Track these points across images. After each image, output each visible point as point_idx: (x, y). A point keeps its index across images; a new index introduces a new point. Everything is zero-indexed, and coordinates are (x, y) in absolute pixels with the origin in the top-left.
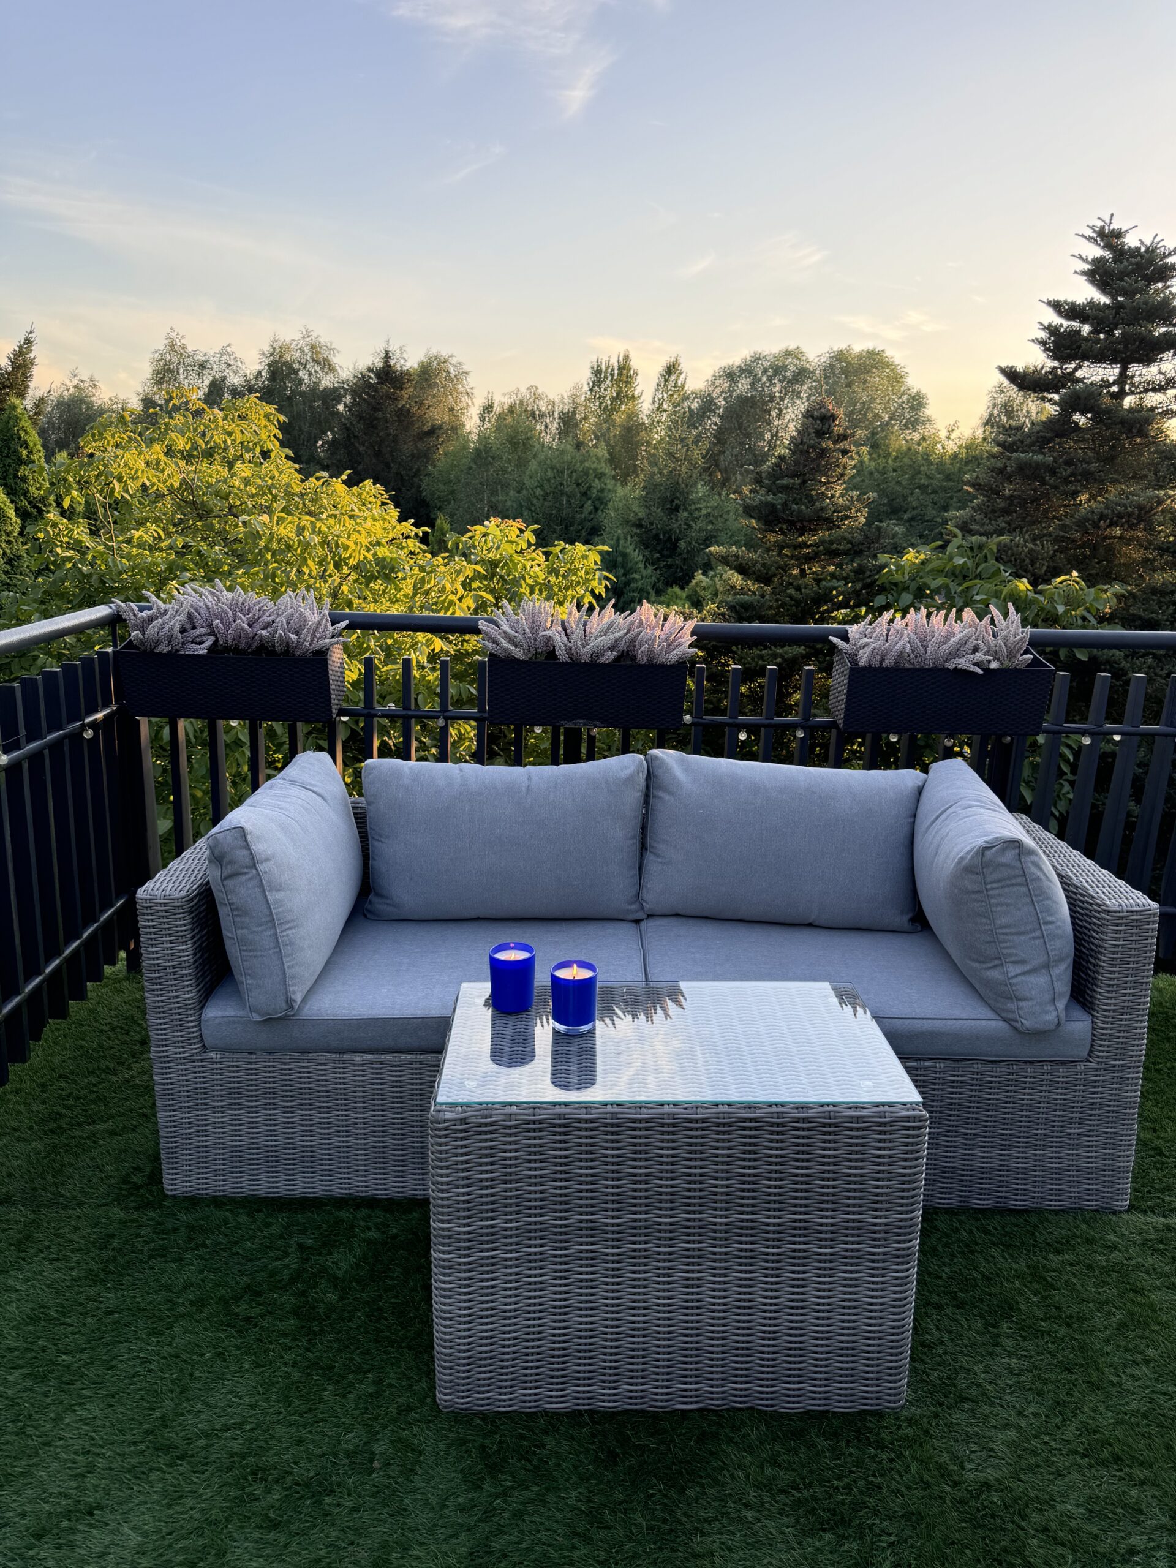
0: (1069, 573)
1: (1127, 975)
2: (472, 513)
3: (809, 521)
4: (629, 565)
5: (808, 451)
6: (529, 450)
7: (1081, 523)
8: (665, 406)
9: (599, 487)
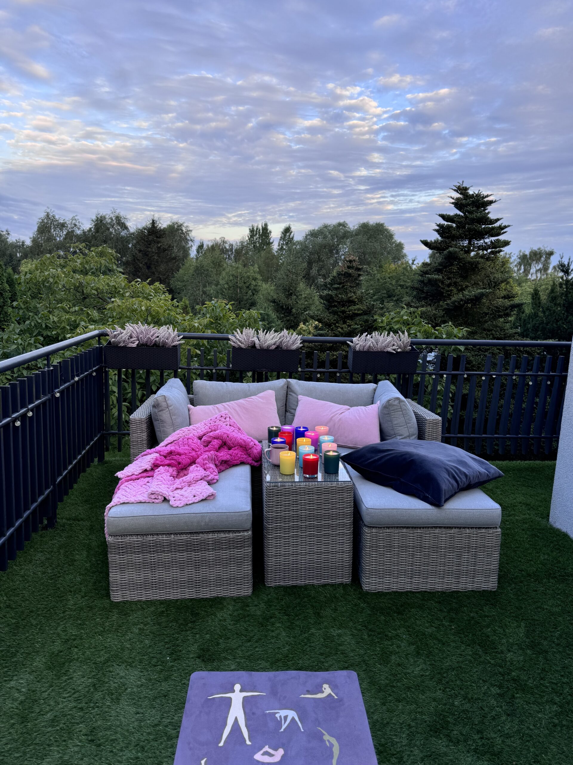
0: (448, 323)
2: (194, 296)
3: (346, 302)
4: (270, 320)
5: (345, 274)
6: (221, 267)
7: (453, 303)
8: (284, 247)
9: (254, 284)
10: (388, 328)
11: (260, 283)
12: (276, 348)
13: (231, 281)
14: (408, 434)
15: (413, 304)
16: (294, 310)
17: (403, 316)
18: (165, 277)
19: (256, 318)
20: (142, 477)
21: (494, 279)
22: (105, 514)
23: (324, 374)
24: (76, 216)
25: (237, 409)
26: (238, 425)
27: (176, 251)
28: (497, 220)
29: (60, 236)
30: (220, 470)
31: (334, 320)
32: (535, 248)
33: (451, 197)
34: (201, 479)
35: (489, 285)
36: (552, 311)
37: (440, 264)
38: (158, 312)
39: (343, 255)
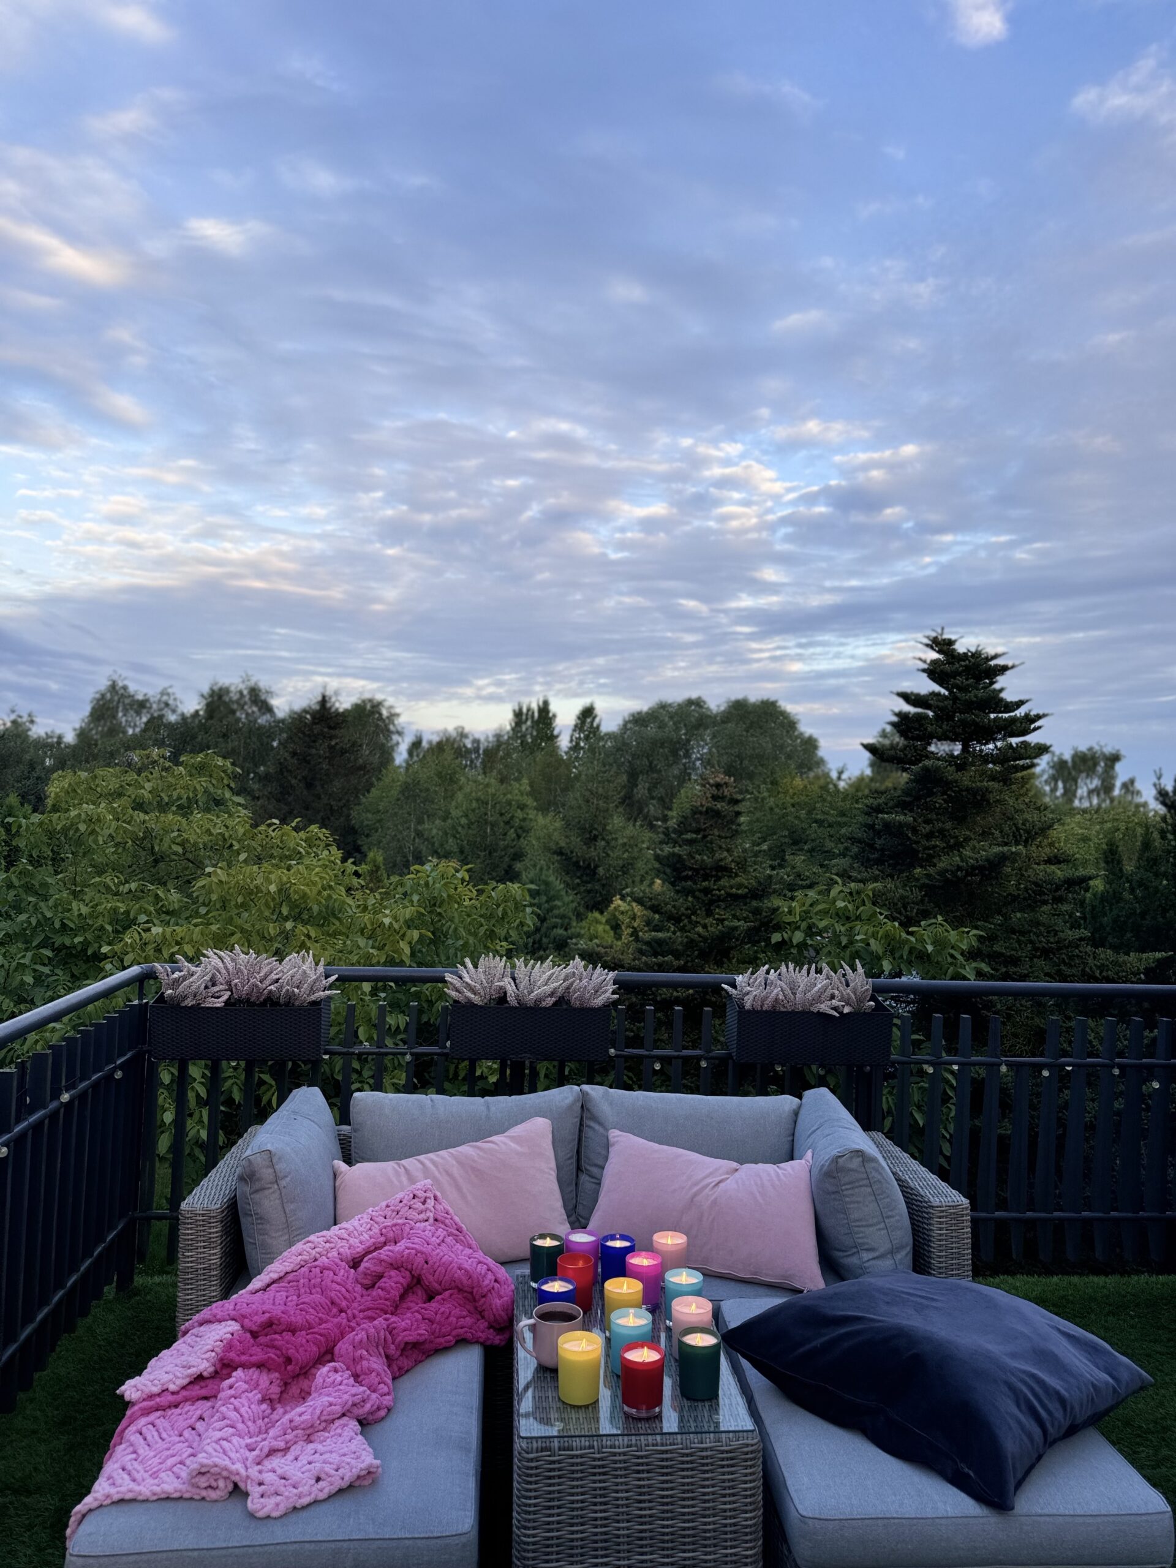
0: (935, 917)
1: (952, 1259)
2: (398, 840)
3: (711, 869)
4: (552, 893)
5: (707, 812)
6: (455, 783)
7: (942, 873)
8: (582, 744)
9: (521, 816)
10: (804, 925)
11: (532, 814)
12: (555, 1004)
13: (473, 810)
14: (888, 1246)
15: (854, 874)
16: (601, 871)
17: (834, 901)
18: (341, 804)
19: (518, 898)
20: (186, 1400)
21: (1023, 824)
22: (68, 1531)
23: (670, 1064)
24: (171, 687)
25: (456, 1171)
26: (457, 1219)
27: (367, 752)
28: (1020, 704)
29: (134, 725)
30: (400, 1369)
31: (687, 909)
32: (1083, 748)
33: (920, 659)
34: (344, 1415)
35: (1014, 836)
36: (1151, 890)
37: (907, 792)
38: (304, 896)
39: (698, 759)
